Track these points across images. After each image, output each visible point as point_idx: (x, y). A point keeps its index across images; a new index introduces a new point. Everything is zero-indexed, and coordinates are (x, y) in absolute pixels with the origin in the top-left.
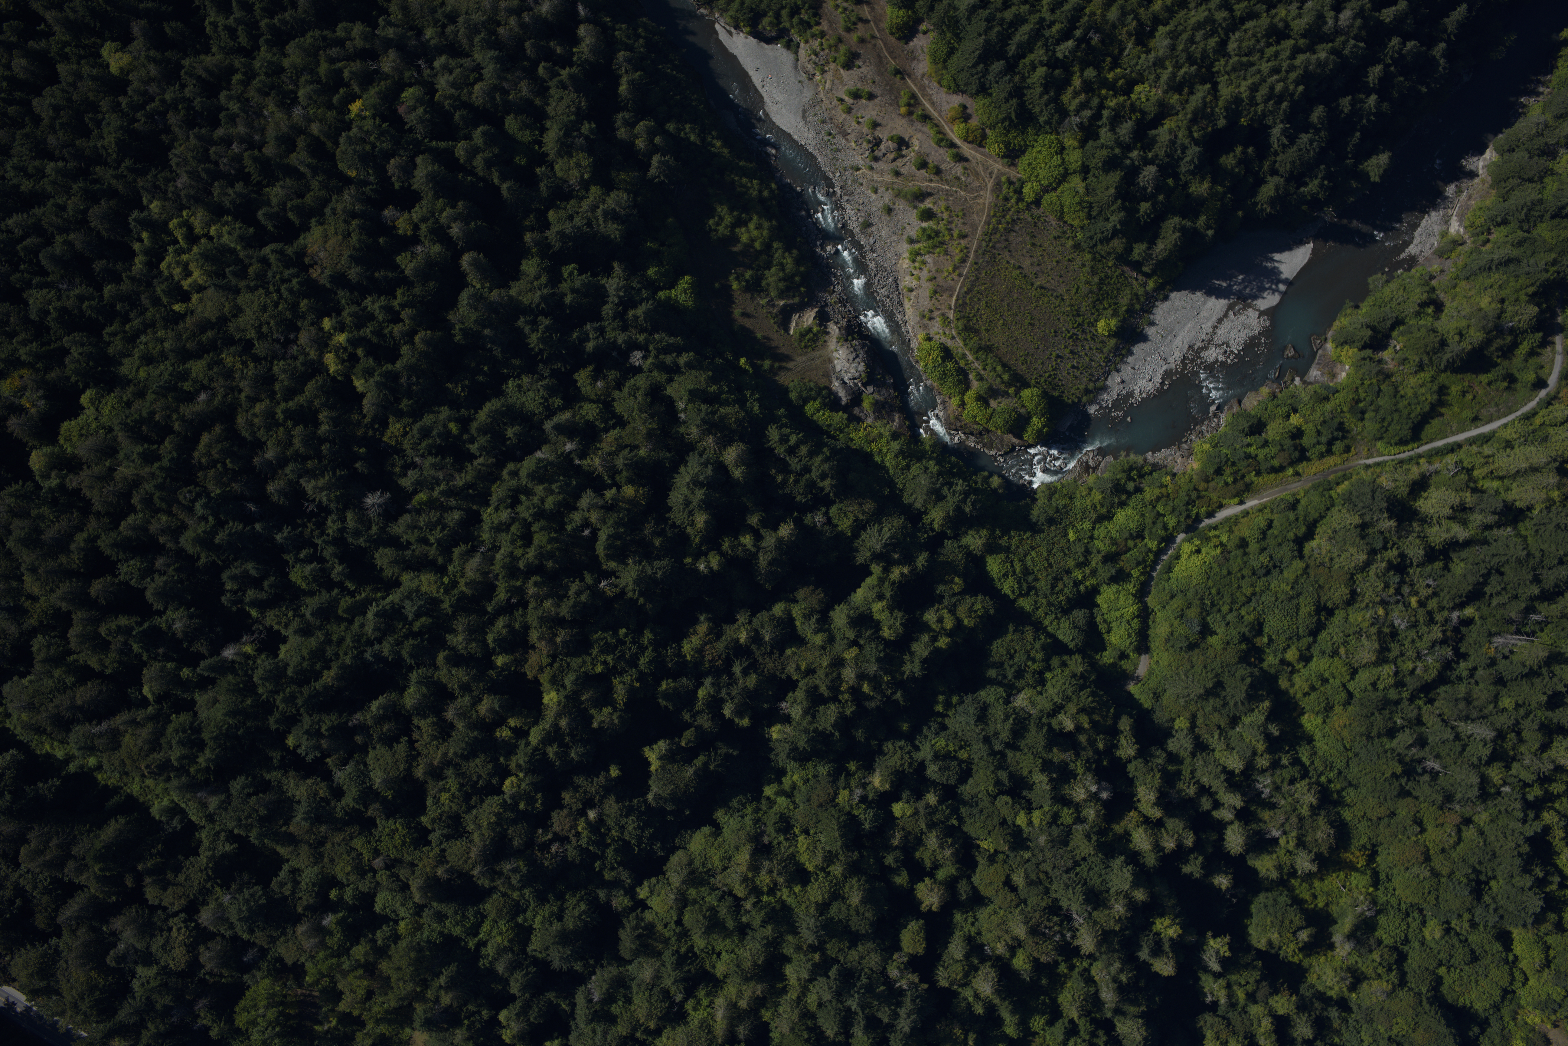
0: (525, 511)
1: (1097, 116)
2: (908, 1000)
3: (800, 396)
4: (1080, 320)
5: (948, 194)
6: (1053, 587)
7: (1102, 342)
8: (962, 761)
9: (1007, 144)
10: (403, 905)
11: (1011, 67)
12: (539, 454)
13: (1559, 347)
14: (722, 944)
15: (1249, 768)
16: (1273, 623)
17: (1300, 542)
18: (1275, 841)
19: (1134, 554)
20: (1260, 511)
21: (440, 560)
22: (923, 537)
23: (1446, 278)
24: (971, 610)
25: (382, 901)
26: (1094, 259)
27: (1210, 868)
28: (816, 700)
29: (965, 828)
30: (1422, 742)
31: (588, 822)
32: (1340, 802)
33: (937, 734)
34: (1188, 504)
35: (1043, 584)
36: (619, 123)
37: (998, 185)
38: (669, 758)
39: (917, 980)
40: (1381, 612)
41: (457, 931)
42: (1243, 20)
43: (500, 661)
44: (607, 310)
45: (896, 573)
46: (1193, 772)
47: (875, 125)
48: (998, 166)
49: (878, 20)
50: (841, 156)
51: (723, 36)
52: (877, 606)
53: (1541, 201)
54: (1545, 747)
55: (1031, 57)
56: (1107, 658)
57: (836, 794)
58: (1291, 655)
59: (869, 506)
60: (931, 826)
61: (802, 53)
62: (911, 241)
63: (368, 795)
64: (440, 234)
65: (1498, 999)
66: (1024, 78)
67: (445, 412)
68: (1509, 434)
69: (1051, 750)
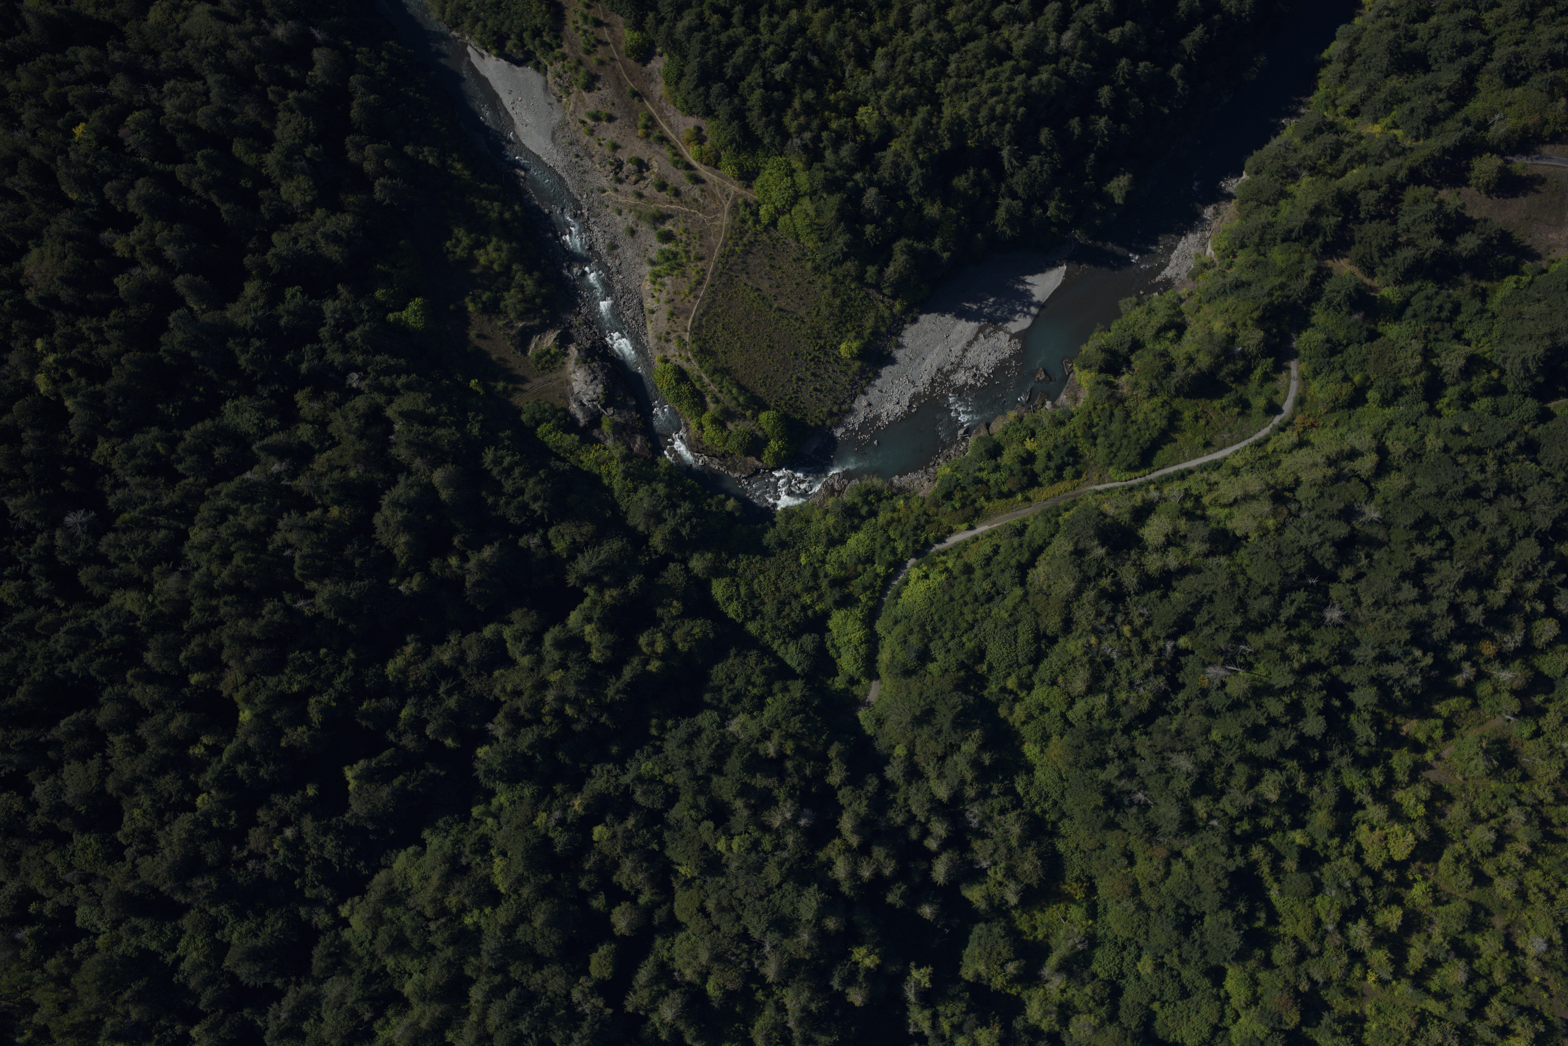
0: (224, 531)
1: (817, 139)
2: (585, 1025)
3: (533, 418)
4: (822, 342)
5: (687, 216)
6: (779, 612)
7: (847, 365)
8: (667, 786)
9: (740, 167)
10: (100, 919)
11: (732, 89)
12: (248, 475)
13: (1294, 373)
14: (411, 965)
15: (957, 798)
16: (994, 651)
17: (1023, 569)
18: (983, 872)
19: (866, 578)
20: (989, 536)
21: (145, 579)
22: (644, 559)
23: (1193, 301)
24: (689, 633)
25: (83, 915)
26: (836, 280)
27: (914, 897)
28: (518, 722)
29: (668, 853)
30: (1130, 773)
31: (285, 841)
32: (1054, 833)
33: (648, 757)
34: (916, 528)
35: (769, 608)
36: (349, 146)
37: (735, 207)
38: (367, 777)
39: (601, 1005)
40: (1093, 640)
41: (154, 946)
42: (965, 41)
43: (194, 679)
44: (324, 332)
45: (610, 595)
46: (906, 800)
47: (615, 147)
48: (734, 188)
49: (617, 43)
50: (588, 177)
51: (475, 58)
52: (588, 628)
53: (1271, 225)
54: (1253, 782)
55: (749, 79)
56: (839, 683)
57: (534, 817)
58: (1011, 683)
59: (587, 528)
60: (628, 850)
61: (549, 75)
62: (653, 263)
63: (60, 809)
64: (156, 256)
65: (1206, 1035)
66: (744, 101)
67: (155, 431)
68: (1238, 461)
69: (754, 776)
